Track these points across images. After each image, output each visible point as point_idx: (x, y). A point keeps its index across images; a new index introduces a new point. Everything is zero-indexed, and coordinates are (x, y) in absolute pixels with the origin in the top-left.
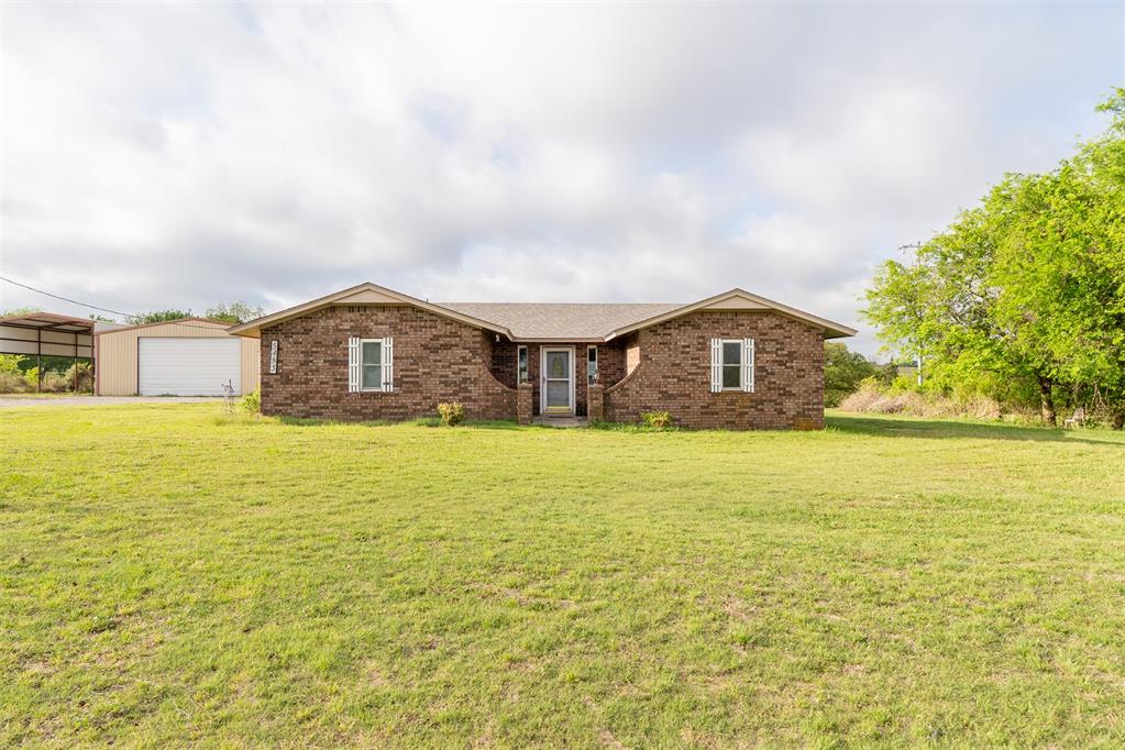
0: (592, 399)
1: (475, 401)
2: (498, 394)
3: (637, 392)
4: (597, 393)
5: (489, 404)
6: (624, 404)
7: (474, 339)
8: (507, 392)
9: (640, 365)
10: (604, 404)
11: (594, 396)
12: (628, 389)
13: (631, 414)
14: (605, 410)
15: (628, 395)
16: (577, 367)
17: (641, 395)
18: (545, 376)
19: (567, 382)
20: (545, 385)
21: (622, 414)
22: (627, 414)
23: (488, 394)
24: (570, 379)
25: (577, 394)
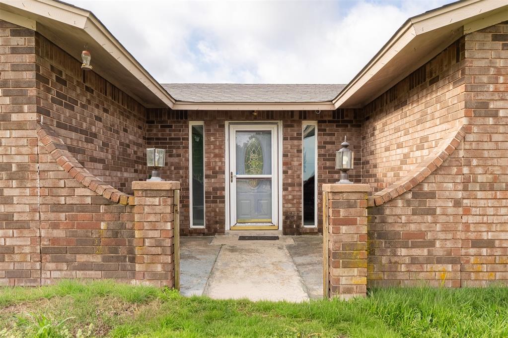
0: (338, 222)
1: (22, 226)
2: (83, 208)
3: (457, 203)
4: (350, 205)
5: (59, 233)
6: (422, 234)
7: (17, 59)
8: (109, 202)
9: (467, 130)
10: (370, 234)
11: (343, 213)
12: (432, 195)
13: (439, 261)
14: (371, 252)
15: (432, 212)
16: (285, 155)
17: (467, 211)
18: (233, 169)
19: (269, 180)
20: (234, 185)
21: (414, 260)
22: (429, 260)
23: (57, 208)
24: (274, 176)
25: (286, 201)
